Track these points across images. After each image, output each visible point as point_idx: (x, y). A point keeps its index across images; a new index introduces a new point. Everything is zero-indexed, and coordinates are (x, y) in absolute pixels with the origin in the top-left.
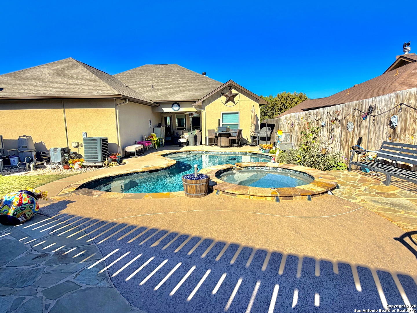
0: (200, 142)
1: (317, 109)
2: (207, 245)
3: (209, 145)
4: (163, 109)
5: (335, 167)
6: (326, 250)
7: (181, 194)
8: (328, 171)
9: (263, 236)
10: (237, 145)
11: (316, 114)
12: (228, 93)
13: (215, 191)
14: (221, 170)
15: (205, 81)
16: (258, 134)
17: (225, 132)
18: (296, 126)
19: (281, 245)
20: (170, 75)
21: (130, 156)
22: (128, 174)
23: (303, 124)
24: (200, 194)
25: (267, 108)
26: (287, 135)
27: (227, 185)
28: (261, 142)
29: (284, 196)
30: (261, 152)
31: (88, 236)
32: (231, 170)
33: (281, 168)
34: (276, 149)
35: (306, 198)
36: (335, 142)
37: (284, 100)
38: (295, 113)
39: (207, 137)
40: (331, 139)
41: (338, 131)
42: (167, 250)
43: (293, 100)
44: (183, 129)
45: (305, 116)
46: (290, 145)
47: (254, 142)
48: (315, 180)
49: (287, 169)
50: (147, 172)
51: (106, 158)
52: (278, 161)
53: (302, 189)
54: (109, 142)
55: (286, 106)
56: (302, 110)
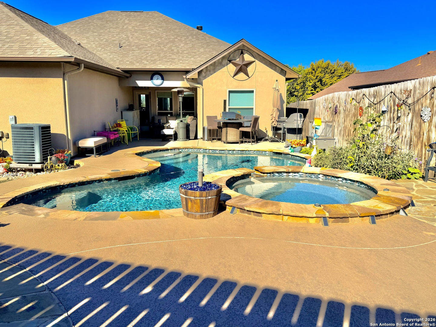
0: (194, 135)
1: (374, 86)
2: (228, 291)
3: (208, 140)
4: (137, 82)
5: (403, 174)
6: (407, 297)
7: (176, 212)
8: (394, 180)
9: (311, 277)
10: (251, 140)
11: (374, 94)
12: (238, 60)
13: (229, 209)
14: (234, 177)
15: (202, 39)
16: (284, 125)
17: (233, 119)
18: (342, 111)
19: (340, 290)
20: (147, 28)
21: (87, 155)
22: (85, 182)
23: (353, 109)
24: (207, 213)
25: (295, 85)
26: (327, 126)
27: (246, 200)
28: (288, 136)
29: (335, 216)
30: (287, 151)
31: (38, 279)
32: (249, 177)
33: (324, 175)
34: (311, 147)
35: (368, 220)
36: (402, 137)
37: (320, 72)
38: (341, 92)
39: (206, 127)
40: (395, 133)
41: (406, 120)
42: (166, 299)
43: (334, 73)
44: (166, 114)
45: (357, 97)
46: (332, 141)
47: (276, 136)
48: (379, 193)
49: (333, 177)
50: (115, 179)
51: (49, 157)
52: (317, 165)
53: (361, 207)
54: (52, 132)
55: (323, 82)
56: (349, 88)
